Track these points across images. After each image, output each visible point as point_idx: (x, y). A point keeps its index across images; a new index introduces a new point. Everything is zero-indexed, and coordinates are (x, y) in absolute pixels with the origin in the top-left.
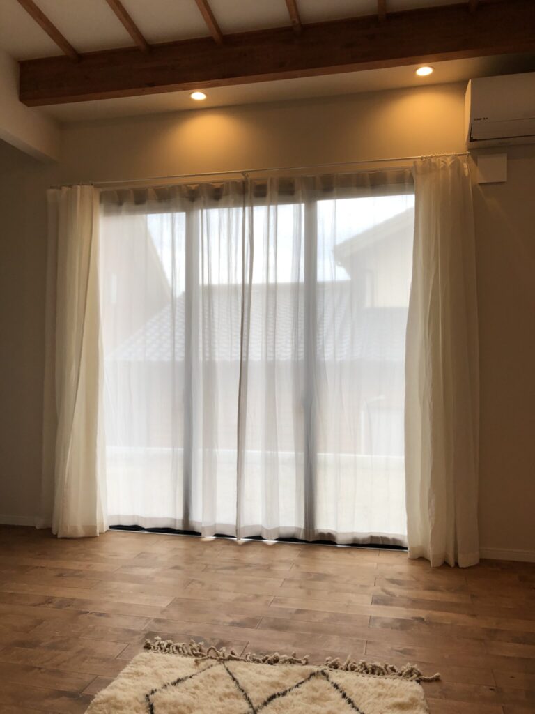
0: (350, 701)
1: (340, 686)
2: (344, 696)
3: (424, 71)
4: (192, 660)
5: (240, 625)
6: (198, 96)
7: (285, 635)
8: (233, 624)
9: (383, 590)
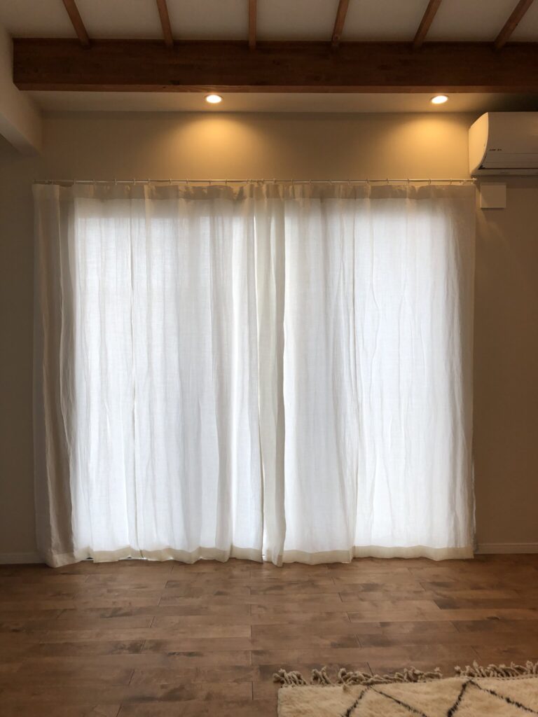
0: (519, 705)
1: (497, 692)
2: (508, 700)
3: (440, 100)
4: (340, 688)
5: (341, 645)
6: (214, 99)
7: (393, 650)
8: (334, 646)
9: (437, 594)
